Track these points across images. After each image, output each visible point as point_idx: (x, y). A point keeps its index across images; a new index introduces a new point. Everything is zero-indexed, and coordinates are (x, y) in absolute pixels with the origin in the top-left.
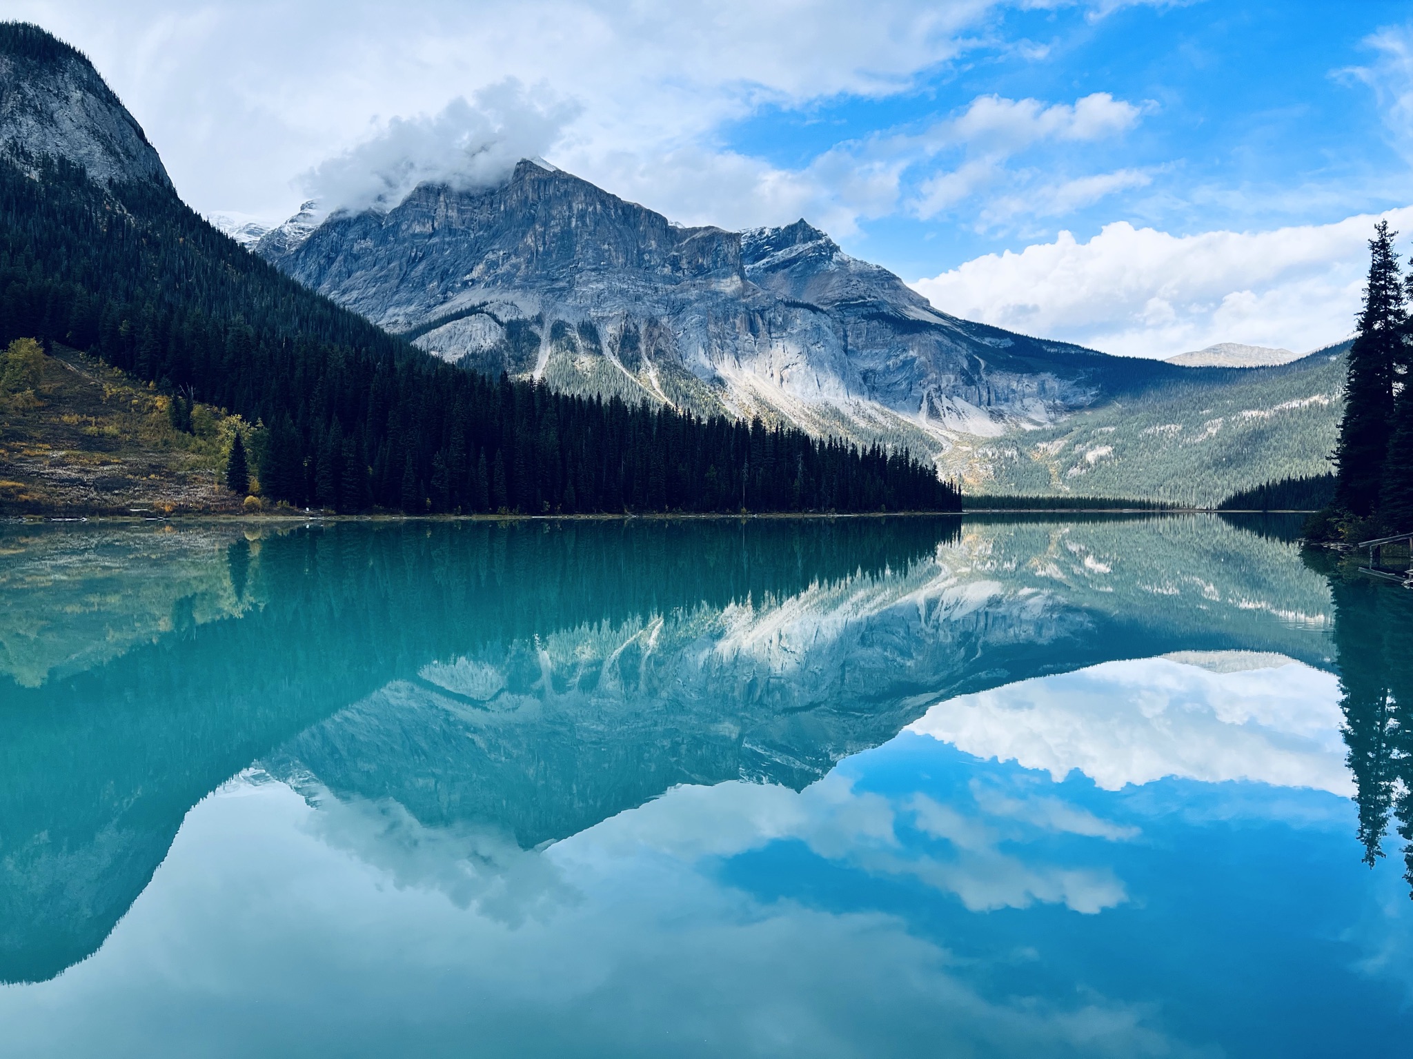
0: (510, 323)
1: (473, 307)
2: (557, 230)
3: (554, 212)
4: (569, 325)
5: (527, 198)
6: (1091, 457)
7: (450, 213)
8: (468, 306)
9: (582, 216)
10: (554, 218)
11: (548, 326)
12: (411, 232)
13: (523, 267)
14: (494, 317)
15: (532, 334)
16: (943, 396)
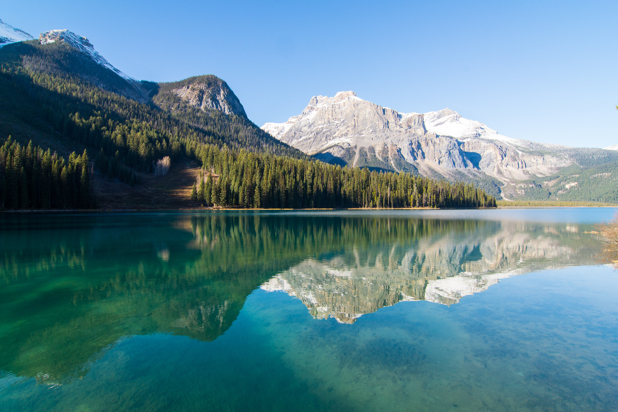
0: (347, 148)
1: (335, 145)
2: (362, 118)
3: (361, 113)
4: (365, 148)
5: (352, 110)
6: (567, 186)
7: (329, 117)
8: (334, 144)
9: (369, 113)
10: (361, 115)
11: (358, 148)
12: (318, 123)
13: (351, 131)
14: (341, 147)
15: (353, 151)
16: (503, 166)
